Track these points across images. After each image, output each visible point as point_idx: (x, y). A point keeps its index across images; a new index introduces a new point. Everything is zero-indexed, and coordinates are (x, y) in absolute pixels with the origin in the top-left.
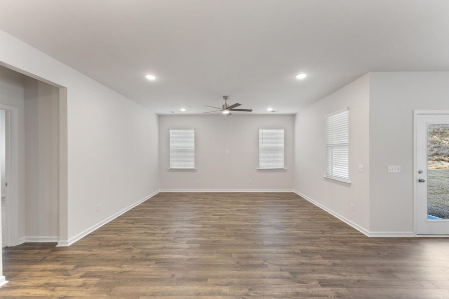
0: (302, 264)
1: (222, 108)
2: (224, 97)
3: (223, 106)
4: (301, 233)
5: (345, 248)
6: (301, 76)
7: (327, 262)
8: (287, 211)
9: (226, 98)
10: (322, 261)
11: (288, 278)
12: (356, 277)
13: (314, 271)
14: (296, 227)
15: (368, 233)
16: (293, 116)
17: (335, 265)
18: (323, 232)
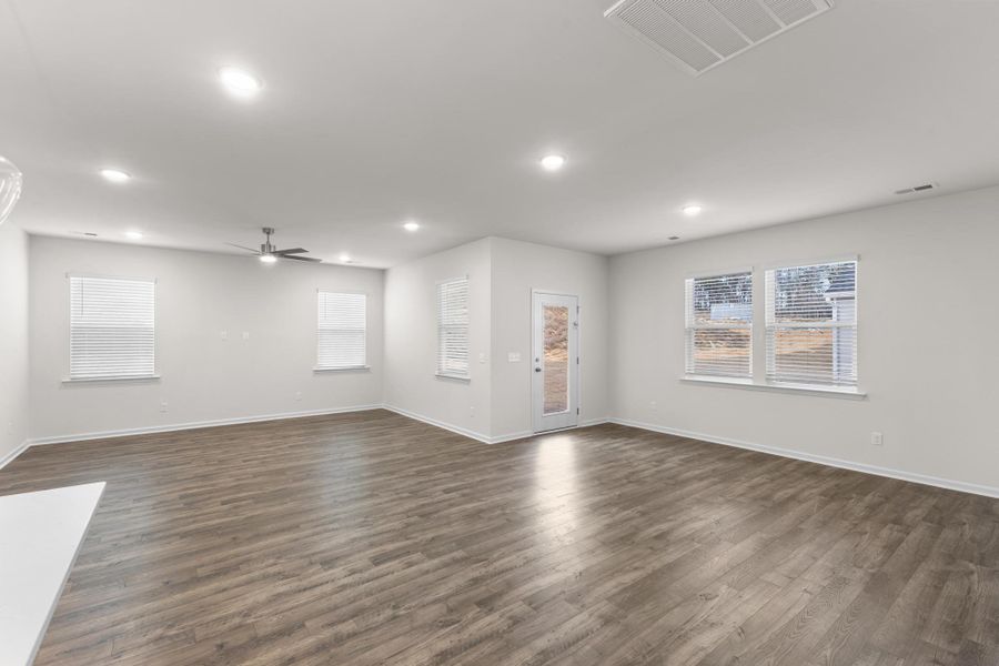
0: (421, 483)
1: (259, 249)
2: (264, 230)
3: (263, 246)
4: (411, 456)
5: (465, 459)
6: (411, 226)
7: (448, 474)
8: (382, 434)
9: (268, 231)
10: (443, 475)
11: (408, 497)
12: (478, 479)
13: (436, 485)
14: (402, 450)
15: (488, 439)
16: (383, 272)
17: (457, 475)
18: (439, 449)
